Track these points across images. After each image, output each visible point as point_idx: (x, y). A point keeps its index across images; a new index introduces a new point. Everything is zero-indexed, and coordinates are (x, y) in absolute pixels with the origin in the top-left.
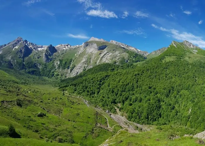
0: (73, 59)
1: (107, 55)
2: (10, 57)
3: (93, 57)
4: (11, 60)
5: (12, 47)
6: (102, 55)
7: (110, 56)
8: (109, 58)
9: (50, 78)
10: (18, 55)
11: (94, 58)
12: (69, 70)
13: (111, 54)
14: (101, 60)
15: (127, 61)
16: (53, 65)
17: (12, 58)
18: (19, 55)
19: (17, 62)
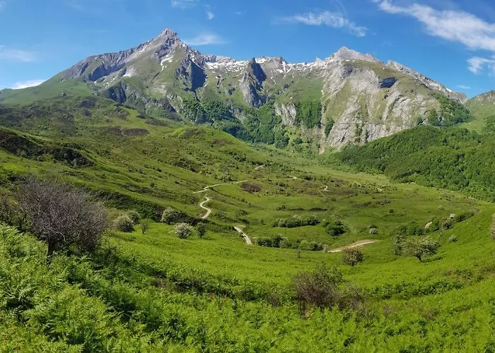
0: (323, 103)
1: (400, 100)
2: (163, 86)
3: (372, 102)
4: (168, 97)
5: (157, 57)
6: (390, 100)
7: (409, 105)
8: (406, 109)
9: (282, 148)
10: (181, 82)
11: (375, 106)
12: (323, 131)
13: (408, 100)
14: (390, 111)
15: (441, 118)
16: (274, 115)
17: (169, 90)
18: (184, 83)
19: (184, 101)
